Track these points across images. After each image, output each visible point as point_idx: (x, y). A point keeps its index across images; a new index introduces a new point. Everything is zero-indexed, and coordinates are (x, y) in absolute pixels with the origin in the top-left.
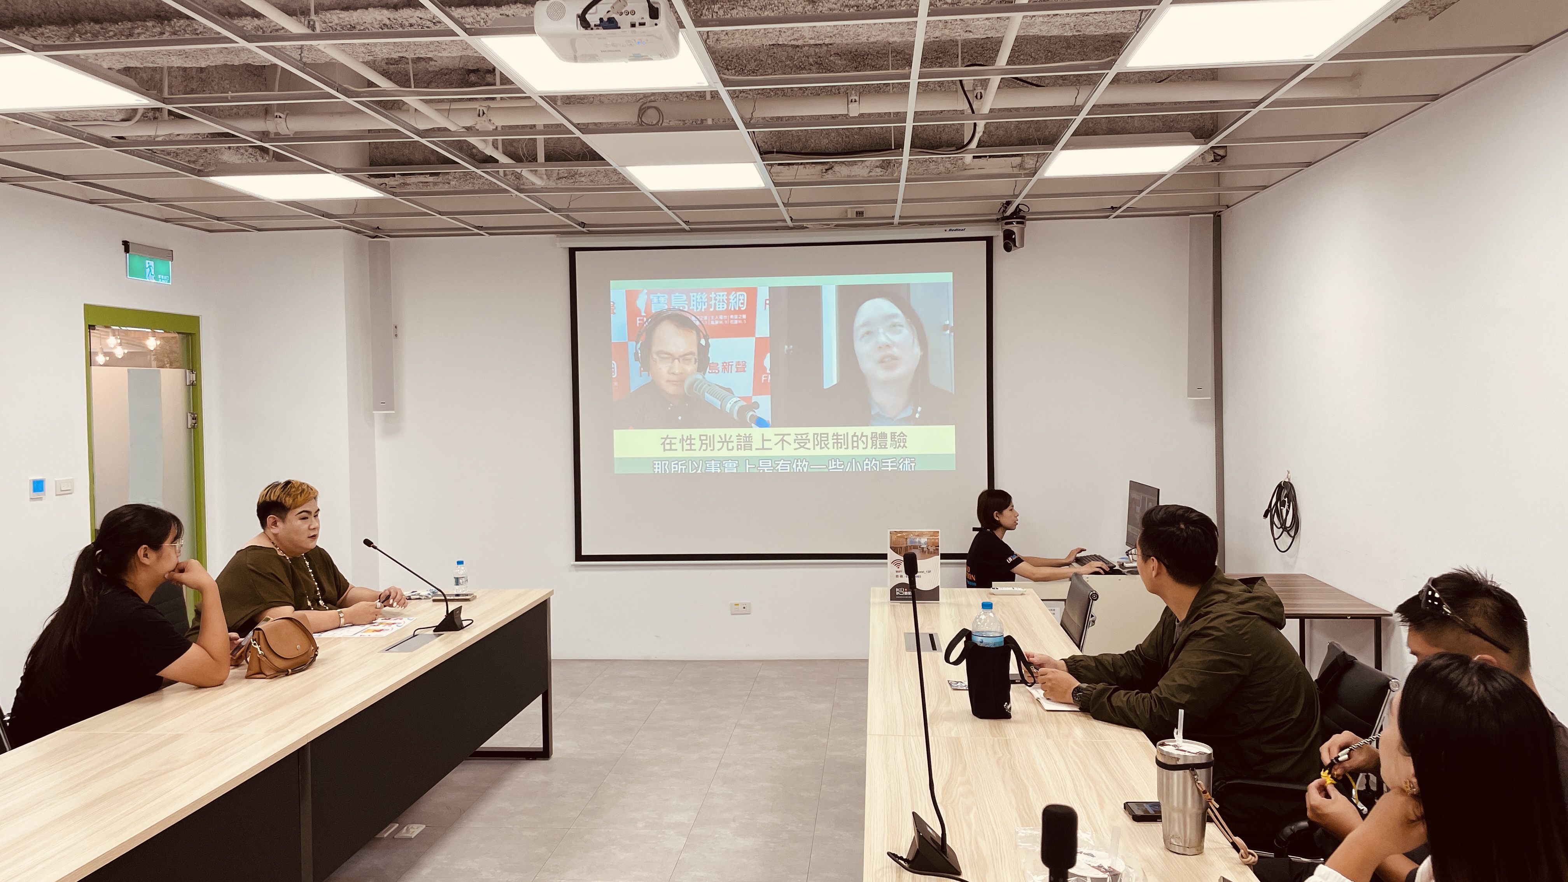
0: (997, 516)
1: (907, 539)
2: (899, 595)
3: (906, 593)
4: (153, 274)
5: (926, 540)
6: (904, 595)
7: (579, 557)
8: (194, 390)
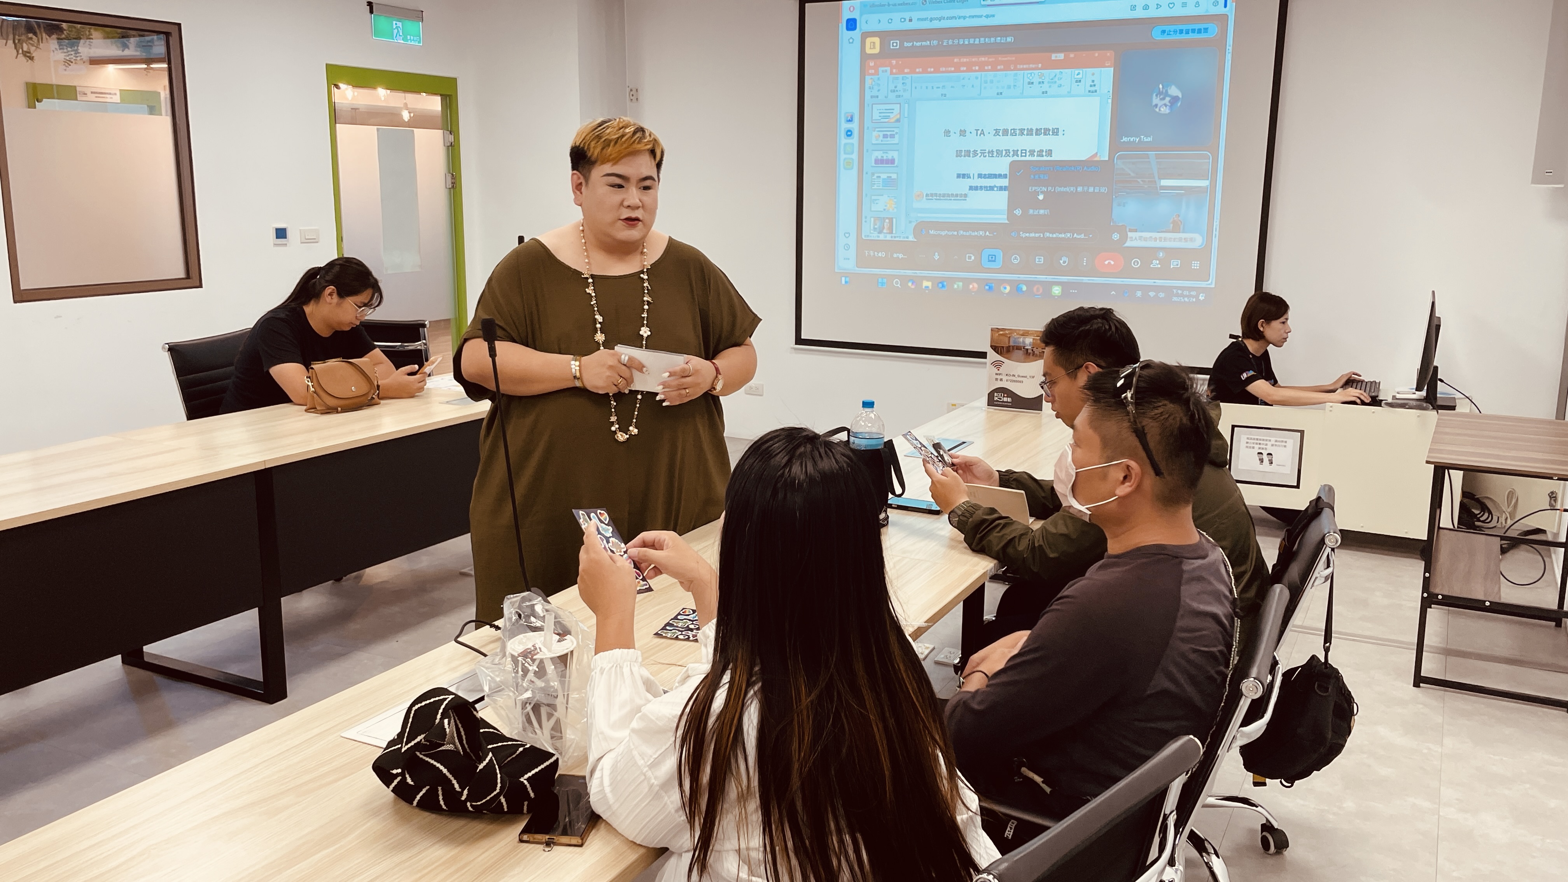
0: (1262, 326)
1: (1010, 337)
2: (997, 401)
3: (1005, 399)
4: (401, 34)
5: (1031, 340)
6: (1003, 402)
7: (799, 341)
8: (453, 151)
